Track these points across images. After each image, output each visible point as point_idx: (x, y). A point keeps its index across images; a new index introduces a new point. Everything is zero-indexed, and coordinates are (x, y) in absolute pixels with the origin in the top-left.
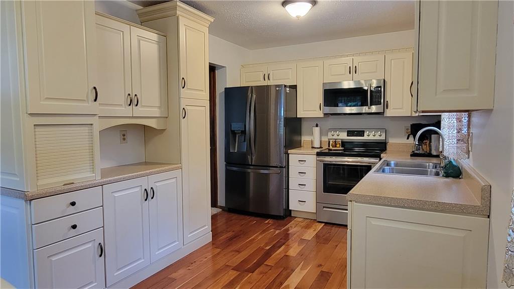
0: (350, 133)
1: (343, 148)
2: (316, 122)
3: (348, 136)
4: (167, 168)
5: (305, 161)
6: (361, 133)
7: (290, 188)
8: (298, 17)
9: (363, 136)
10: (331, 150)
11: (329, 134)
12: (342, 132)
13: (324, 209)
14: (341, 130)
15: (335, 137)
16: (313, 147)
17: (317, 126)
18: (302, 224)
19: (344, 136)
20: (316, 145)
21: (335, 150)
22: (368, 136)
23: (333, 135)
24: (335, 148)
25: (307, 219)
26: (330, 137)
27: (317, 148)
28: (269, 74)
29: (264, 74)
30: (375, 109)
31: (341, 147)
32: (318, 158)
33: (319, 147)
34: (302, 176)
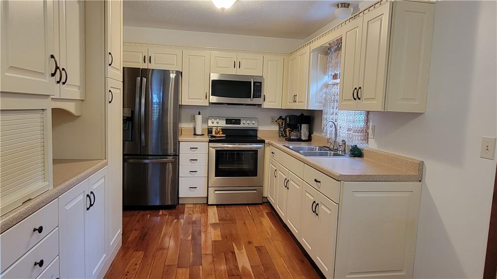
0: (229, 121)
1: (224, 135)
2: (199, 109)
3: (226, 124)
4: (99, 165)
5: (197, 148)
6: (238, 121)
7: (180, 176)
8: (223, 9)
9: (240, 124)
10: (216, 137)
11: (209, 120)
12: (221, 120)
13: (216, 192)
14: (219, 117)
15: (215, 124)
16: (195, 134)
17: (199, 114)
18: (197, 209)
19: (223, 124)
20: (199, 132)
21: (218, 137)
22: (244, 124)
23: (213, 123)
24: (218, 135)
25: (197, 204)
26: (210, 124)
27: (200, 135)
28: (150, 57)
29: (145, 56)
30: (256, 101)
31: (223, 134)
32: (212, 145)
33: (201, 134)
34: (194, 163)
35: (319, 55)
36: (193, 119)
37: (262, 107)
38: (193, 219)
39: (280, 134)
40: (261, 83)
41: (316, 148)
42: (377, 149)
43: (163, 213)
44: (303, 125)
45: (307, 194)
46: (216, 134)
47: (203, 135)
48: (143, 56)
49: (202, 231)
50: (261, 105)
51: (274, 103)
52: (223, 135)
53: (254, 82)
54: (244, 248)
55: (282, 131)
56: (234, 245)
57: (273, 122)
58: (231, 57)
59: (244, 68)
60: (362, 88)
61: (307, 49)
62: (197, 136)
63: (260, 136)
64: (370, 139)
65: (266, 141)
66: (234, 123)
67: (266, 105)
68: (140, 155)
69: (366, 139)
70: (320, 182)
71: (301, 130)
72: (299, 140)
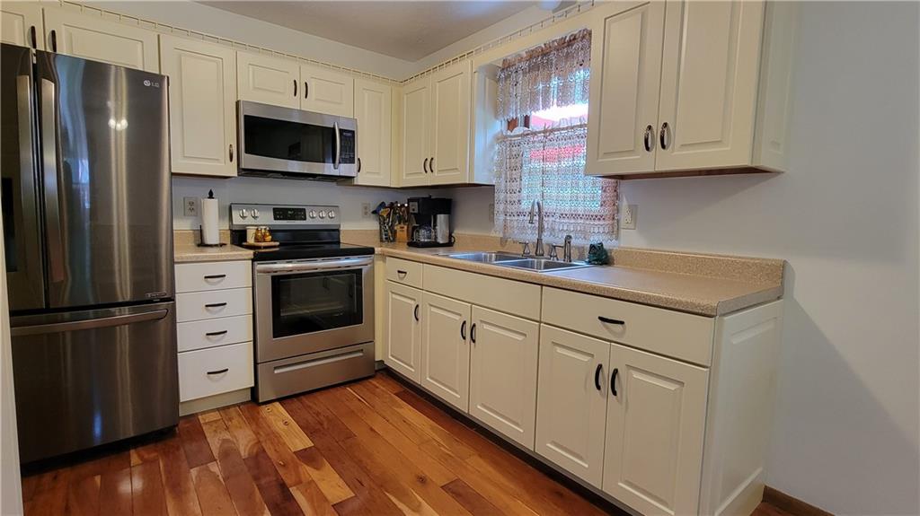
0: (280, 213)
1: (277, 243)
3: (276, 219)
5: (223, 276)
6: (298, 213)
9: (305, 219)
10: (261, 247)
11: (233, 212)
12: (262, 210)
13: (276, 372)
15: (251, 221)
16: (202, 244)
17: (211, 196)
18: (235, 422)
19: (267, 219)
20: (212, 237)
21: (265, 247)
22: (314, 220)
23: (243, 217)
24: (263, 244)
25: (228, 407)
26: (237, 220)
27: (216, 245)
28: (53, 33)
29: (33, 28)
30: (344, 169)
31: (272, 240)
32: (260, 266)
33: (217, 242)
34: (216, 312)
35: (487, 80)
36: (194, 209)
37: (355, 183)
38: (244, 453)
39: (384, 237)
40: (353, 132)
41: (491, 257)
42: (645, 247)
43: (141, 457)
44: (438, 216)
45: (559, 350)
46: (257, 239)
47: (222, 245)
48: (28, 29)
49: (288, 482)
50: (351, 178)
51: (376, 176)
52: (273, 244)
53: (340, 130)
54: (423, 502)
55: (387, 231)
56: (394, 500)
57: (366, 213)
58: (286, 70)
59: (316, 99)
60: (670, 125)
61: (465, 66)
62: (209, 249)
63: (346, 241)
64: (622, 231)
65: (376, 249)
66: (293, 218)
67: (361, 180)
68: (48, 310)
69: (615, 231)
70: (622, 323)
71: (435, 226)
72: (434, 245)
